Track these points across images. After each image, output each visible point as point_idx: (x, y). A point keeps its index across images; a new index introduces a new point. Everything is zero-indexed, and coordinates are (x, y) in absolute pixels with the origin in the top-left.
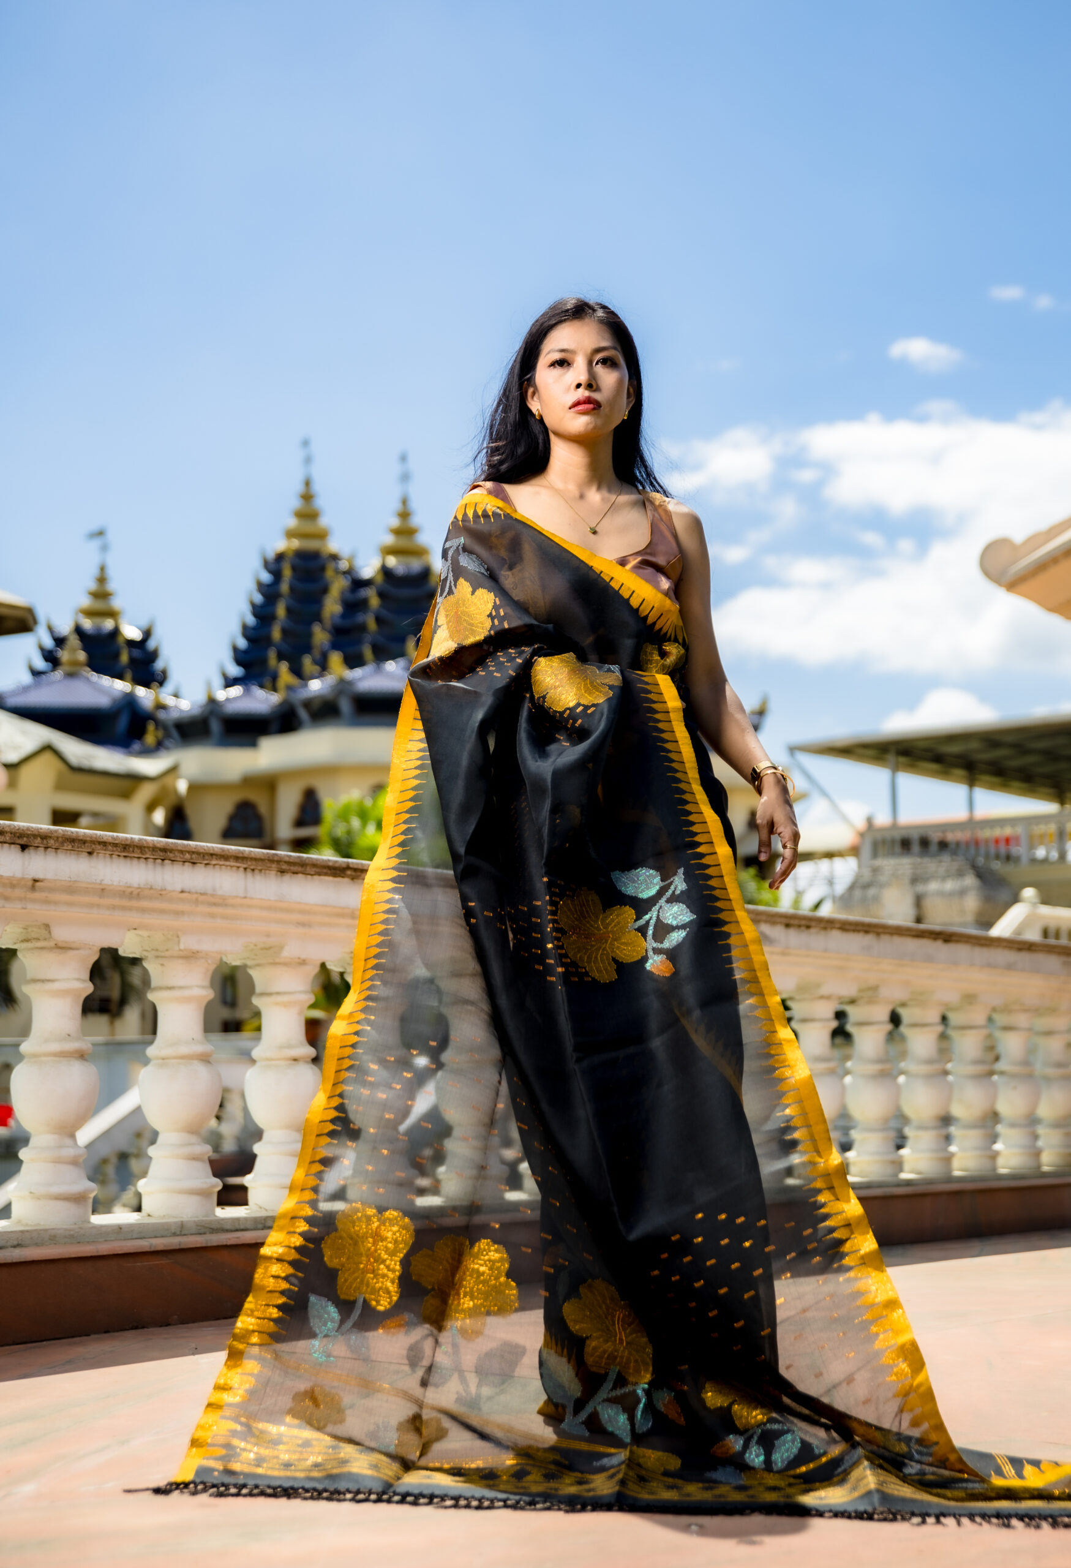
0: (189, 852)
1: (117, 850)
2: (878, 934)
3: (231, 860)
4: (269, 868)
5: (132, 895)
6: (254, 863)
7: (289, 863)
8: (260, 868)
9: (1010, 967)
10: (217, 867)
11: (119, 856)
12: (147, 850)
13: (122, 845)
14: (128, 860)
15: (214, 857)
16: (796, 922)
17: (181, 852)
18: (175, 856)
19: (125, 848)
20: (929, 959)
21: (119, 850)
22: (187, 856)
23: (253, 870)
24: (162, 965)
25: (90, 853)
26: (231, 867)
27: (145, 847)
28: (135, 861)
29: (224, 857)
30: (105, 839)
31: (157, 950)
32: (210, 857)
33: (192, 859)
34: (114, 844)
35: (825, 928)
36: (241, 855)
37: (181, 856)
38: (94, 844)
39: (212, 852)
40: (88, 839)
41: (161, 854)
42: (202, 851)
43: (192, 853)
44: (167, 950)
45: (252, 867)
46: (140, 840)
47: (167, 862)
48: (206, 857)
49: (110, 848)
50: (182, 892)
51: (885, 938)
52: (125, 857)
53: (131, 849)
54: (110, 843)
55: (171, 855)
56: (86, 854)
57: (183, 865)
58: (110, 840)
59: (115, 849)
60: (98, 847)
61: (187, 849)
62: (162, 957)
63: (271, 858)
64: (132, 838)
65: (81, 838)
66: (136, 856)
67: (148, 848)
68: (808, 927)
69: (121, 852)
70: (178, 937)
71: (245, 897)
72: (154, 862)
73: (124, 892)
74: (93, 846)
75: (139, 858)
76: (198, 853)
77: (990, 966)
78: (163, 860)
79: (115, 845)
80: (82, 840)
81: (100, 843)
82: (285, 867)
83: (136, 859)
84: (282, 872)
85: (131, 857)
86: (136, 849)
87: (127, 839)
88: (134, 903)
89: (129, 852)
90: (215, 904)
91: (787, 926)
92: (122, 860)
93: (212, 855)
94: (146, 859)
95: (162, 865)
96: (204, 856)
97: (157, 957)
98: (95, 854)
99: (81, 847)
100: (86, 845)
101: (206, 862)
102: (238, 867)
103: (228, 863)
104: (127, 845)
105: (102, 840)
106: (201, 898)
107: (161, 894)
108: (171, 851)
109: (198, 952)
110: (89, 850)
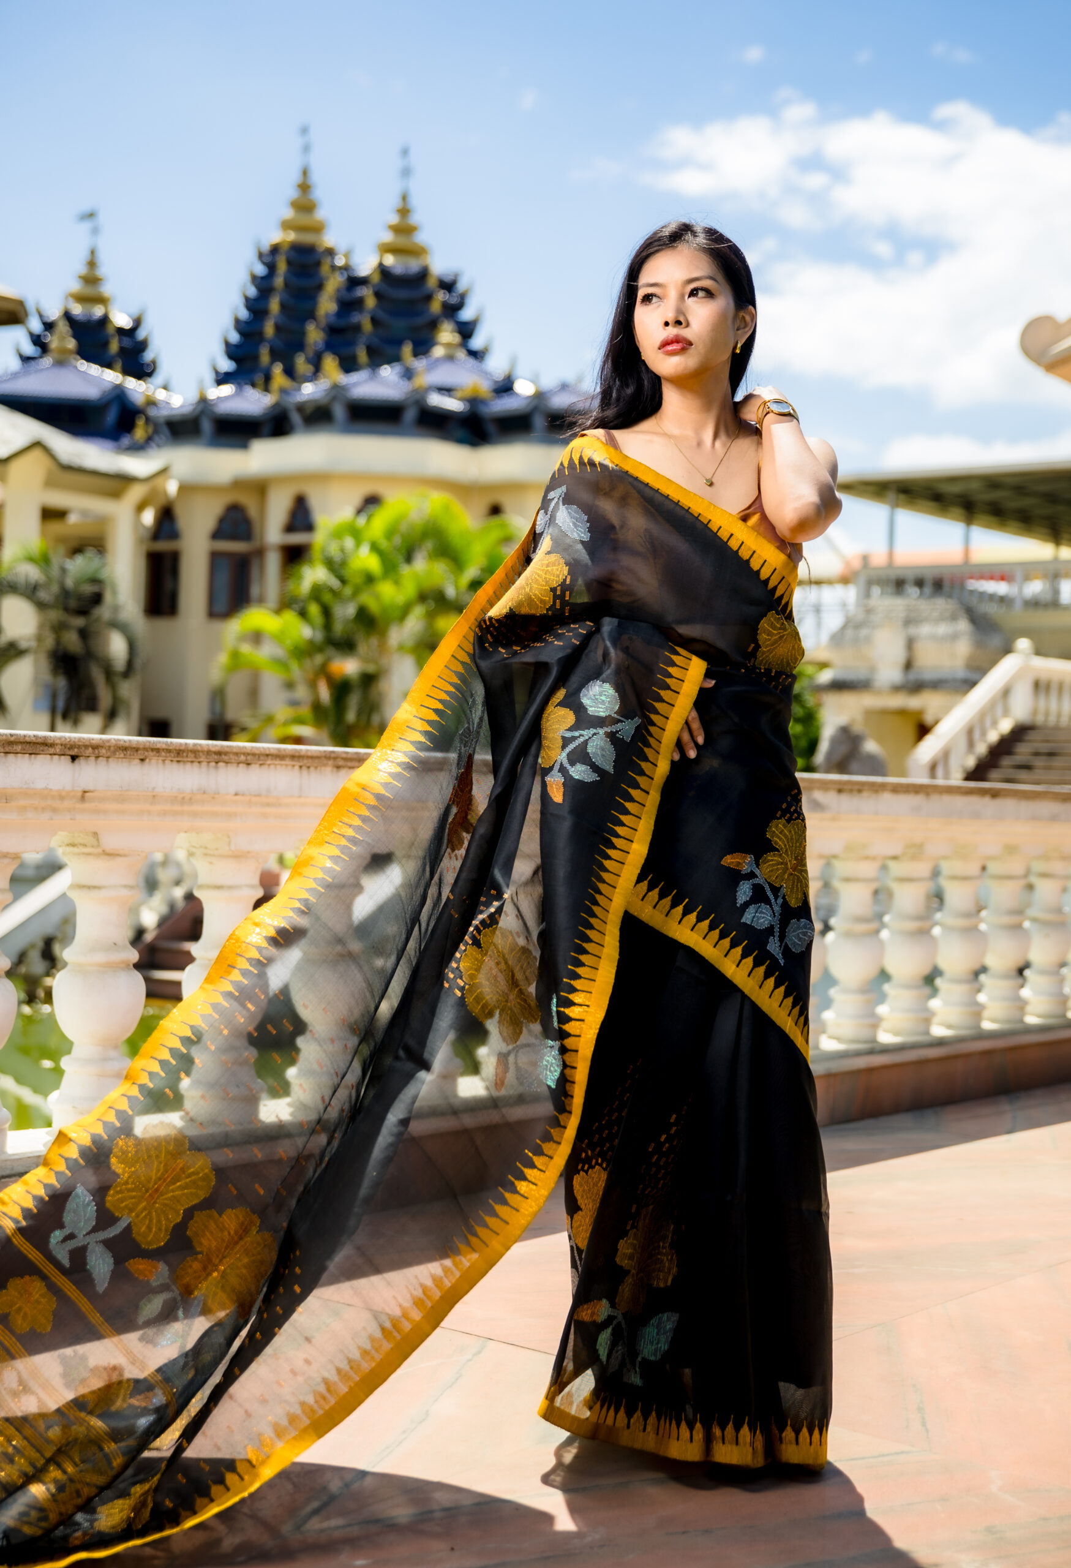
0: (244, 754)
1: (170, 756)
2: (928, 794)
3: (287, 759)
4: (325, 765)
5: (183, 800)
6: (310, 761)
7: (345, 759)
8: (316, 765)
9: (1054, 818)
10: (272, 767)
11: (172, 761)
12: (201, 754)
13: (176, 750)
14: (181, 764)
15: (270, 757)
16: (849, 787)
17: (237, 754)
18: (230, 759)
19: (178, 754)
20: (976, 816)
21: (172, 755)
22: (243, 758)
23: (309, 767)
24: (211, 863)
25: (142, 760)
26: (287, 765)
27: (199, 751)
28: (188, 765)
29: (280, 756)
30: (159, 746)
31: (206, 848)
32: (266, 758)
33: (246, 760)
34: (167, 749)
35: (876, 791)
36: (297, 754)
37: (236, 758)
38: (147, 751)
39: (268, 752)
40: (141, 747)
41: (216, 757)
42: (257, 752)
43: (247, 754)
44: (217, 849)
45: (308, 765)
46: (195, 745)
47: (221, 764)
48: (262, 758)
49: (163, 754)
50: (236, 794)
51: (935, 798)
52: (178, 761)
53: (185, 754)
54: (163, 750)
55: (226, 758)
56: (139, 761)
57: (238, 766)
58: (164, 746)
59: (168, 755)
60: (151, 753)
61: (243, 751)
62: (211, 855)
63: (328, 755)
64: (186, 744)
65: (134, 746)
66: (189, 760)
67: (203, 752)
68: (860, 791)
69: (174, 757)
70: (229, 837)
71: (300, 797)
72: (208, 765)
73: (176, 797)
74: (146, 753)
75: (192, 762)
76: (254, 755)
77: (1035, 818)
78: (217, 763)
79: (169, 751)
80: (134, 748)
81: (152, 750)
82: (341, 763)
83: (189, 763)
84: (338, 767)
85: (184, 762)
86: (190, 754)
87: (181, 744)
88: (186, 808)
89: (183, 757)
90: (268, 805)
91: (840, 791)
92: (175, 765)
93: (267, 755)
94: (199, 762)
95: (216, 768)
96: (259, 757)
97: (206, 855)
98: (147, 760)
99: (133, 755)
100: (139, 752)
101: (261, 762)
102: (294, 766)
103: (283, 762)
104: (180, 750)
105: (155, 747)
106: (254, 799)
107: (213, 796)
108: (226, 753)
109: (248, 852)
110: (142, 757)
